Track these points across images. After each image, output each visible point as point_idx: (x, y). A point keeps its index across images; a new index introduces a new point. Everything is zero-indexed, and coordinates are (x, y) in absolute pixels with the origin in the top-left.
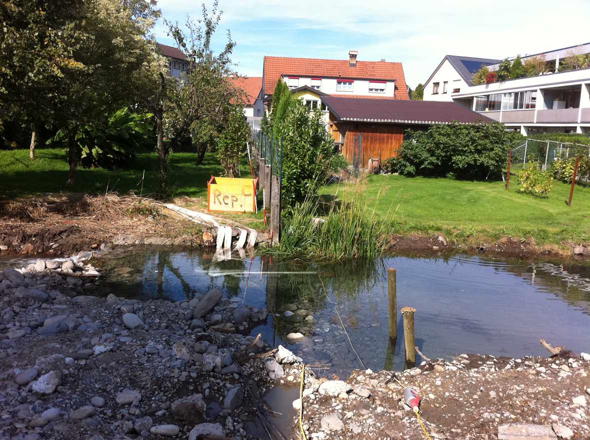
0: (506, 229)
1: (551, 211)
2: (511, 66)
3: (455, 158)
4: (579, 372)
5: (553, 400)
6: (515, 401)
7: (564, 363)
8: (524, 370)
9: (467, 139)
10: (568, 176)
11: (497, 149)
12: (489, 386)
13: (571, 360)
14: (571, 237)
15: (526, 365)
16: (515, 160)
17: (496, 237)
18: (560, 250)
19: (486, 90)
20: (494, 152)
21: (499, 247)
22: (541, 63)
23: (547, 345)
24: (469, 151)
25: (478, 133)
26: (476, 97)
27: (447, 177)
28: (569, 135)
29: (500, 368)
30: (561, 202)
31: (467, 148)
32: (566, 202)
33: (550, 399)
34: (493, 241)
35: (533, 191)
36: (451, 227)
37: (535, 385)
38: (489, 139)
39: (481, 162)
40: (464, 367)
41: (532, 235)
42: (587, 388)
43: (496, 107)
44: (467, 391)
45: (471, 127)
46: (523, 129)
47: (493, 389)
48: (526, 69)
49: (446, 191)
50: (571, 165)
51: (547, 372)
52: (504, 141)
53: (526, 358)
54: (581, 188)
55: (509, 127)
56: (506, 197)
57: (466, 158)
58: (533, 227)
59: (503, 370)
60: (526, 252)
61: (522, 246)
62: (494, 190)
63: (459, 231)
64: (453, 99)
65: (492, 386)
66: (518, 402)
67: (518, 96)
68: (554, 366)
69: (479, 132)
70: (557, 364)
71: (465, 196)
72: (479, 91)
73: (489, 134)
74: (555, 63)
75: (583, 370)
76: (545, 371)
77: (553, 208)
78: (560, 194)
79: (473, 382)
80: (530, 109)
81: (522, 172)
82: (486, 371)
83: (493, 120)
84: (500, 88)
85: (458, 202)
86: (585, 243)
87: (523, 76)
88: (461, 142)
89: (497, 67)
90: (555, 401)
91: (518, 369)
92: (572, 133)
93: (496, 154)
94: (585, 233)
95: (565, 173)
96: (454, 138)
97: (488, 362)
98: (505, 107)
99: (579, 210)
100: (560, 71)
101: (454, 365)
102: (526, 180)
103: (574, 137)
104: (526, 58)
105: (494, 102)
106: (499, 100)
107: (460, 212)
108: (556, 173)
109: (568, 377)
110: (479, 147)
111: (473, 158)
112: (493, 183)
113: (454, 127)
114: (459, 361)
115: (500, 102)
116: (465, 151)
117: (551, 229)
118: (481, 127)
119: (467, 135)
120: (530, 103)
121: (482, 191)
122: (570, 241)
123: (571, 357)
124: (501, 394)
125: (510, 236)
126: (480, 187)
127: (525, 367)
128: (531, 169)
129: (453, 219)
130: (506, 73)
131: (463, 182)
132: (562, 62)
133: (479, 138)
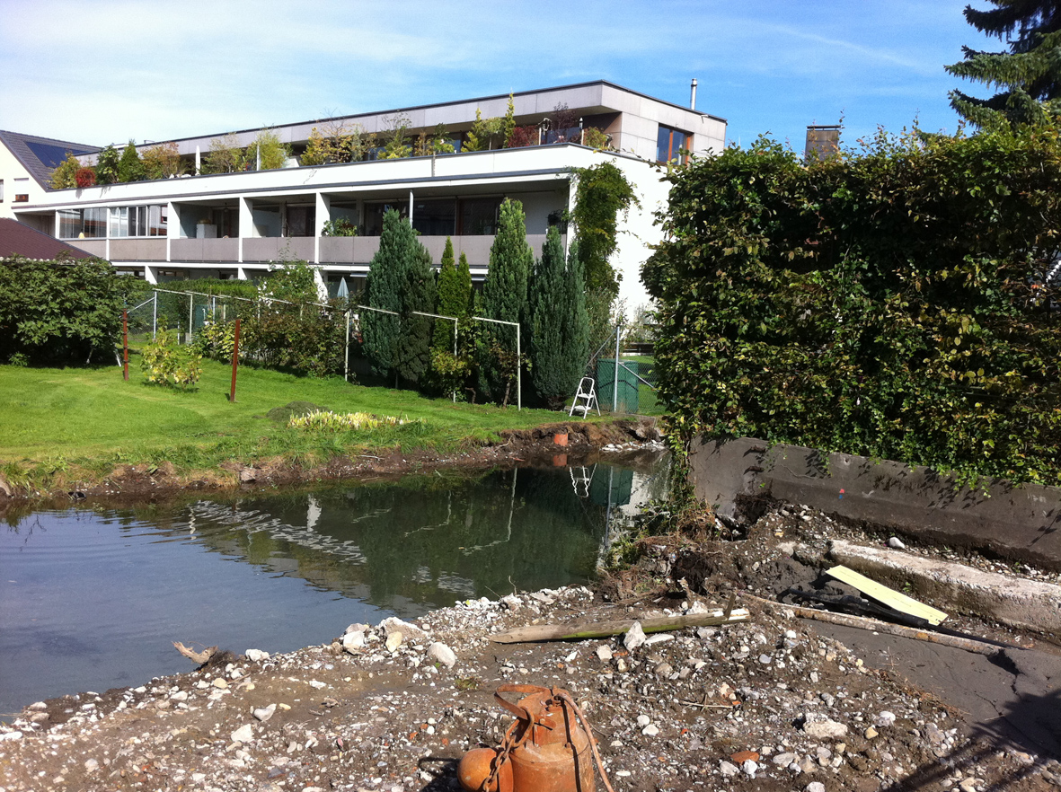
0: (121, 452)
1: (202, 412)
2: (120, 159)
3: (23, 326)
4: (243, 684)
5: (199, 747)
6: (131, 768)
7: (219, 675)
8: (150, 705)
9: (44, 289)
10: (228, 351)
11: (102, 308)
12: (84, 753)
13: (229, 667)
14: (234, 455)
15: (154, 695)
16: (138, 327)
17: (105, 468)
18: (217, 479)
19: (77, 200)
20: (96, 313)
21: (112, 486)
22: (171, 158)
23: (186, 651)
24: (49, 311)
25: (63, 279)
26: (60, 211)
27: (10, 362)
28: (226, 282)
29: (106, 712)
30: (220, 396)
31: (44, 307)
32: (227, 395)
33: (193, 746)
34: (99, 476)
35: (170, 381)
36: (18, 458)
37: (169, 727)
38: (86, 290)
39: (73, 331)
40: (38, 728)
41: (169, 458)
42: (255, 709)
43: (97, 232)
44: (42, 774)
45: (50, 267)
46: (147, 270)
47: (93, 756)
48: (146, 166)
49: (9, 390)
50: (231, 333)
51: (190, 698)
52: (113, 293)
53: (154, 682)
54: (251, 370)
55: (120, 269)
56: (124, 393)
57: (45, 325)
58: (169, 444)
59: (112, 714)
60: (160, 489)
61: (152, 479)
62: (103, 382)
63: (35, 465)
64: (15, 213)
65: (90, 751)
66: (135, 768)
67: (136, 214)
68: (202, 684)
69: (65, 276)
70: (206, 680)
71: (48, 398)
72: (64, 200)
73: (84, 280)
74: (194, 159)
75: (249, 678)
76: (185, 698)
77: (203, 408)
78: (218, 382)
79: (54, 753)
80: (157, 237)
81: (148, 347)
82: (79, 724)
83: (90, 255)
84: (104, 197)
85: (34, 410)
86: (257, 462)
87: (142, 178)
88: (32, 294)
89: (94, 160)
90: (202, 747)
91: (138, 707)
92: (232, 278)
93: (100, 316)
94: (256, 444)
95: (224, 347)
96: (18, 287)
97: (85, 707)
98: (114, 232)
99: (248, 407)
100: (203, 175)
101: (16, 728)
102: (157, 362)
103: (233, 287)
104: (144, 148)
105: (93, 222)
106: (102, 220)
107: (36, 427)
108: (208, 348)
109: (225, 697)
110: (68, 305)
111: (59, 326)
112: (101, 369)
113: (16, 267)
114: (28, 718)
115: (105, 223)
116: (43, 312)
117: (201, 444)
118: (68, 268)
119: (42, 283)
120: (158, 225)
121: (79, 386)
122: (232, 461)
123: (230, 662)
124: (107, 761)
125: (131, 464)
126: (77, 379)
127: (153, 699)
128: (163, 341)
129: (22, 444)
130: (110, 172)
131: (42, 370)
132: (206, 159)
133: (65, 287)
